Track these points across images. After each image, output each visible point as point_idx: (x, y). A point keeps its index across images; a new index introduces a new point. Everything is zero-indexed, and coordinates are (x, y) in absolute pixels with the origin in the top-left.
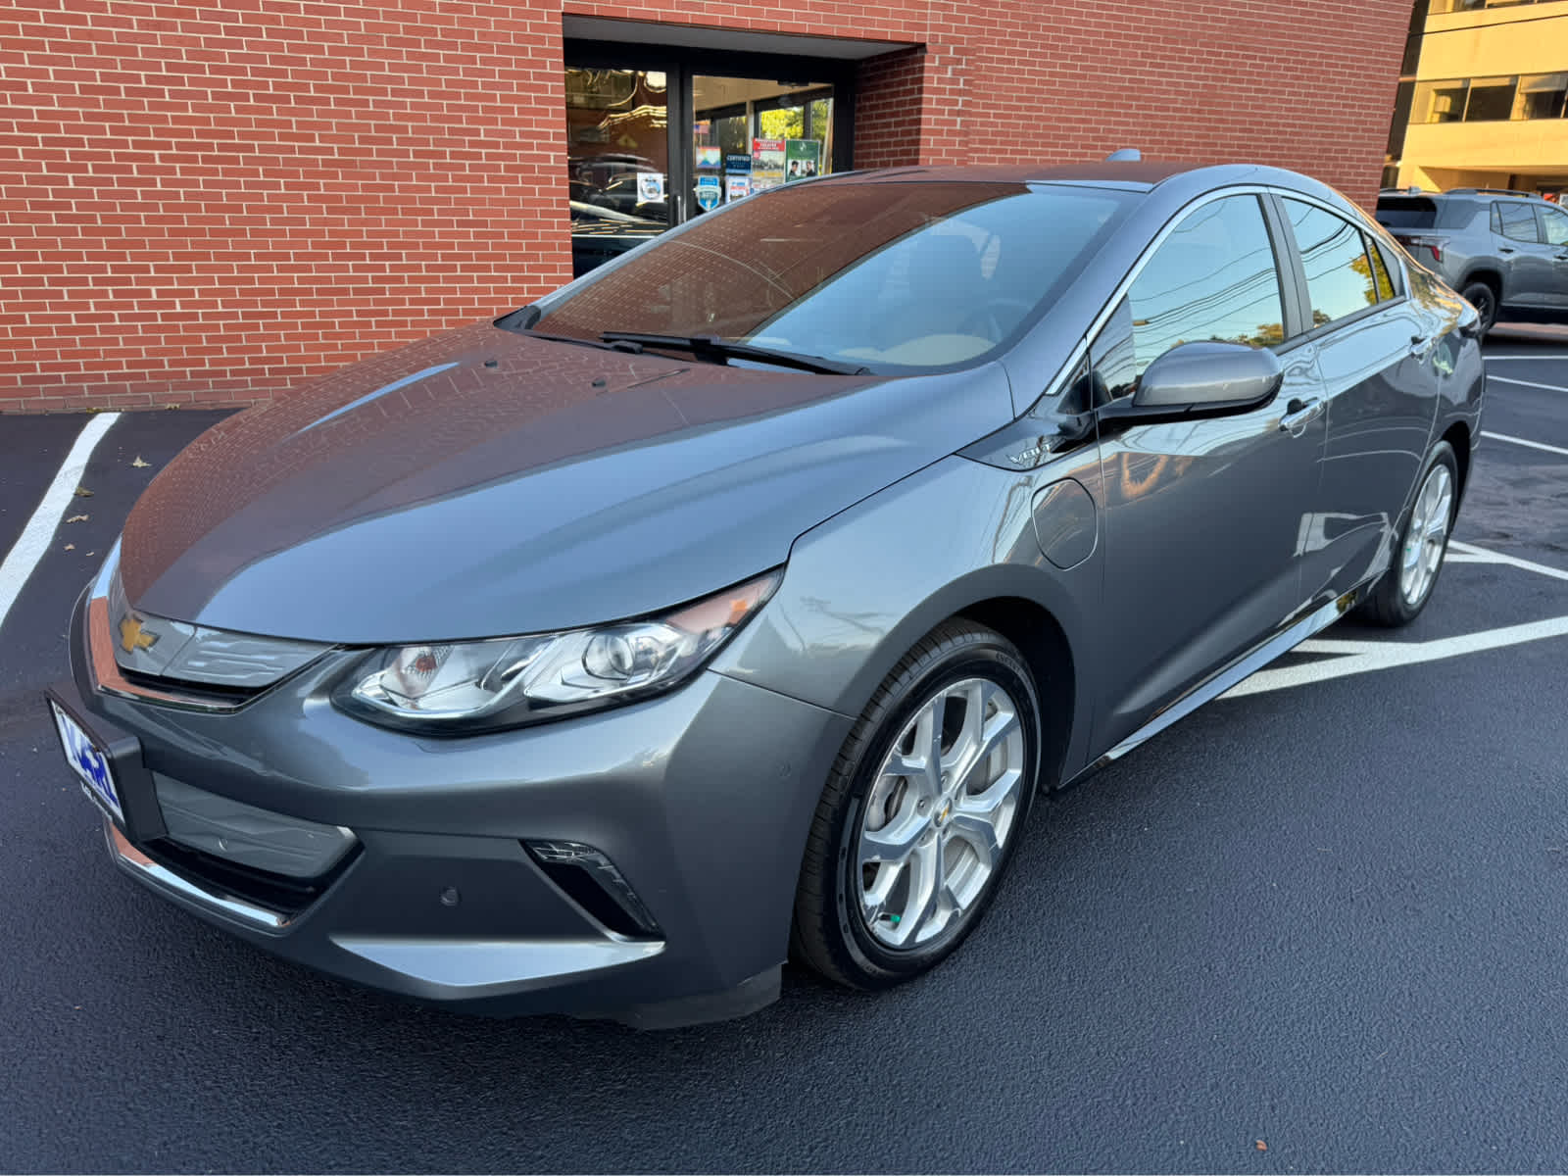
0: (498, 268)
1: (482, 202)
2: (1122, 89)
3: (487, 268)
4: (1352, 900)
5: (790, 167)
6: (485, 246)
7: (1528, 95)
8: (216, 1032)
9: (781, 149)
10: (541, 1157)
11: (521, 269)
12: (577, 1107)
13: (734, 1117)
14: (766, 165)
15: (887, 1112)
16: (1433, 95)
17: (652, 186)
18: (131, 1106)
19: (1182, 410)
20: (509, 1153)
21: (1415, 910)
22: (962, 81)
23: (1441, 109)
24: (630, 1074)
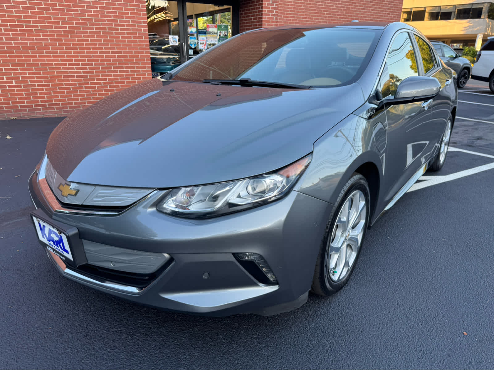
0: (126, 68)
1: (119, 45)
2: (322, 8)
3: (122, 68)
4: (459, 255)
5: (219, 34)
6: (121, 60)
7: (429, 13)
8: (105, 331)
9: (216, 28)
10: (238, 363)
11: (134, 68)
12: (243, 345)
13: (297, 343)
14: (211, 32)
15: (346, 335)
16: (402, 13)
17: (174, 40)
18: (83, 361)
19: (411, 99)
20: (226, 363)
21: (478, 256)
22: (275, 5)
23: (404, 18)
24: (257, 331)
